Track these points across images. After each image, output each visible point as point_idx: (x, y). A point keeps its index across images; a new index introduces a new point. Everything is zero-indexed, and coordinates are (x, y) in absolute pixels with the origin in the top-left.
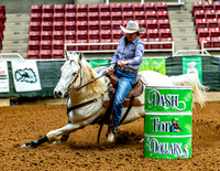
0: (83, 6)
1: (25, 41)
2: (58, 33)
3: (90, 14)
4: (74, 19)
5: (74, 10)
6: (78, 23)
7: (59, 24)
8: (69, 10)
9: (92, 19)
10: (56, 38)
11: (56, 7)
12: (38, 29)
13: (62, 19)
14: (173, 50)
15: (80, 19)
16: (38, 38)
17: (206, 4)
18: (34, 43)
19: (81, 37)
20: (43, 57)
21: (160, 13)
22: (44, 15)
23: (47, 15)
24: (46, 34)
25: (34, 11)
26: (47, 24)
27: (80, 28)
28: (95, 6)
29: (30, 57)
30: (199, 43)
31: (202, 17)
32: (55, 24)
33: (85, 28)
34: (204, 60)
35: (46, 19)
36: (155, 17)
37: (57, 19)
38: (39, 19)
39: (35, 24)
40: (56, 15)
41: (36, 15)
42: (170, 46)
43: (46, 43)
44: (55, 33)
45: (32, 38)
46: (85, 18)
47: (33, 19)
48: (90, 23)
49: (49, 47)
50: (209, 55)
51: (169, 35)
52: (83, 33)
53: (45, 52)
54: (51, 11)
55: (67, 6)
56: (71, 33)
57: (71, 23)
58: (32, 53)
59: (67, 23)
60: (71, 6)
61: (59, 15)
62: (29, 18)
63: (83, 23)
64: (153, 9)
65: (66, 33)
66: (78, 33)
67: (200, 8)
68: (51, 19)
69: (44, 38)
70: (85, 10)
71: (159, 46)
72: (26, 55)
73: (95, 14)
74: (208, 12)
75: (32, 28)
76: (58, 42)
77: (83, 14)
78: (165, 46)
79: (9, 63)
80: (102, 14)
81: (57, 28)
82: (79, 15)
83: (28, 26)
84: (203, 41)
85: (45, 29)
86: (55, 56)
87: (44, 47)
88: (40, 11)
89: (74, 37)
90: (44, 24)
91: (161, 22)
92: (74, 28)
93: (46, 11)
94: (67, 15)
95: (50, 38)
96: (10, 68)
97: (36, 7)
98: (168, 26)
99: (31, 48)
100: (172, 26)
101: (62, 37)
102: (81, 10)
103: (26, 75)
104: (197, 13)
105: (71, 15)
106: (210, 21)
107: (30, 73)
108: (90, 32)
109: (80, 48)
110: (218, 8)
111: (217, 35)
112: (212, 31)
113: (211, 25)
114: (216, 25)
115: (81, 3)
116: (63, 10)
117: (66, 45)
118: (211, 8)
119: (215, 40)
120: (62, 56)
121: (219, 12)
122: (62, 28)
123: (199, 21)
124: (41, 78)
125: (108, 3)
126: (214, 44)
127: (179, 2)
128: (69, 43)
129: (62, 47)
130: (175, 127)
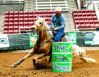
0: (27, 12)
1: (2, 26)
2: (17, 23)
3: (30, 15)
4: (23, 17)
5: (23, 14)
6: (25, 19)
7: (17, 19)
8: (21, 14)
9: (31, 17)
10: (16, 25)
11: (15, 12)
12: (8, 21)
13: (18, 17)
15: (26, 17)
16: (8, 25)
17: (78, 11)
18: (6, 27)
19: (26, 25)
20: (10, 33)
22: (11, 16)
23: (12, 16)
24: (11, 23)
25: (6, 14)
26: (12, 19)
27: (26, 21)
28: (32, 12)
29: (5, 33)
30: (75, 27)
31: (76, 16)
32: (15, 19)
33: (28, 21)
34: (78, 34)
35: (11, 18)
37: (16, 17)
38: (9, 18)
39: (7, 19)
40: (15, 16)
41: (7, 16)
43: (11, 27)
44: (15, 23)
45: (5, 25)
46: (28, 17)
47: (6, 18)
48: (30, 19)
49: (13, 29)
50: (79, 31)
52: (27, 23)
53: (11, 31)
54: (13, 14)
55: (20, 12)
56: (22, 23)
57: (22, 19)
58: (6, 31)
59: (20, 19)
60: (22, 12)
61: (17, 16)
62: (4, 17)
63: (27, 19)
65: (20, 23)
66: (25, 23)
67: (75, 12)
68: (13, 17)
69: (11, 25)
70: (28, 13)
72: (3, 32)
73: (32, 15)
74: (79, 14)
75: (6, 21)
76: (16, 27)
77: (27, 15)
80: (35, 15)
81: (16, 21)
82: (25, 15)
83: (4, 20)
84: (77, 26)
85: (11, 21)
86: (15, 32)
87: (10, 29)
88: (9, 14)
89: (23, 25)
90: (10, 19)
92: (23, 21)
93: (11, 14)
94: (20, 15)
95: (13, 25)
97: (7, 12)
99: (5, 29)
101: (18, 25)
102: (26, 14)
103: (3, 41)
104: (74, 14)
105: (22, 15)
106: (80, 17)
108: (30, 23)
109: (26, 29)
110: (83, 12)
111: (83, 23)
112: (81, 21)
113: (80, 19)
114: (82, 19)
115: (26, 11)
116: (18, 14)
117: (20, 28)
118: (80, 12)
119: (82, 25)
120: (18, 33)
121: (84, 14)
122: (18, 21)
123: (75, 18)
124: (10, 42)
125: (37, 10)
126: (82, 27)
127: (67, 10)
128: (21, 27)
129: (18, 29)
130: (65, 59)
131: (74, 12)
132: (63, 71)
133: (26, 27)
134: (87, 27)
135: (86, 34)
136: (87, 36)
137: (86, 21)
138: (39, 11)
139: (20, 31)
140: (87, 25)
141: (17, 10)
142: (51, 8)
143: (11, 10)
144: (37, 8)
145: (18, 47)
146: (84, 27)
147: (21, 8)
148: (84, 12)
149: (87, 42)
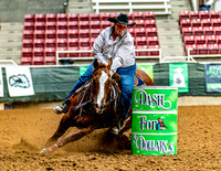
0: (74, 16)
1: (18, 48)
2: (51, 41)
3: (81, 23)
4: (66, 27)
5: (65, 19)
6: (70, 32)
7: (51, 32)
8: (61, 19)
9: (83, 27)
10: (49, 45)
11: (48, 16)
12: (31, 37)
13: (54, 27)
14: (160, 57)
15: (71, 27)
16: (31, 46)
17: (192, 13)
18: (27, 50)
19: (72, 45)
20: (36, 63)
21: (147, 22)
22: (37, 24)
23: (40, 24)
24: (39, 41)
25: (27, 20)
26: (40, 32)
27: (72, 36)
28: (85, 15)
29: (23, 63)
30: (185, 50)
31: (188, 25)
32: (48, 32)
33: (77, 36)
34: (190, 67)
35: (38, 28)
36: (143, 26)
37: (49, 27)
38: (32, 28)
39: (28, 32)
40: (48, 24)
41: (29, 24)
42: (157, 53)
43: (38, 50)
44: (47, 41)
45: (25, 46)
46: (76, 27)
47: (27, 28)
48: (81, 31)
49: (42, 54)
50: (194, 61)
51: (157, 43)
52: (74, 40)
53: (38, 59)
54: (43, 20)
55: (59, 16)
56: (62, 41)
57: (62, 32)
58: (26, 59)
59: (59, 32)
60: (63, 16)
61: (51, 24)
62: (22, 27)
63: (74, 32)
64: (141, 18)
65: (58, 40)
66: (70, 40)
67: (186, 17)
68: (43, 28)
69: (37, 45)
70: (76, 19)
71: (146, 53)
72: (19, 61)
73: (85, 23)
74: (194, 21)
75: (26, 37)
76: (50, 50)
77: (74, 23)
78: (152, 53)
79: (4, 69)
80: (92, 23)
81: (49, 36)
82: (70, 23)
83: (21, 34)
84: (190, 48)
85: (38, 37)
86: (48, 63)
87: (37, 54)
88: (33, 20)
89: (65, 45)
90: (37, 32)
91: (148, 30)
92: (65, 36)
93: (39, 20)
94: (59, 23)
95: (42, 45)
96: (4, 74)
97: (29, 16)
98: (155, 34)
99: (24, 55)
100: (159, 34)
101: (54, 45)
102: (71, 19)
103: (20, 81)
104: (184, 23)
105: (63, 24)
106: (196, 29)
107: (23, 79)
108: (81, 40)
109: (72, 55)
110: (203, 17)
111: (202, 42)
112: (198, 38)
113: (197, 33)
114: (201, 33)
115: (72, 13)
116: (55, 19)
117: (58, 52)
118: (197, 16)
119: (200, 47)
120: (54, 63)
121: (205, 21)
122: (54, 36)
123: (185, 29)
124: (35, 84)
125: (97, 12)
126: (200, 52)
127: (166, 12)
128: (61, 50)
129: (54, 54)
130: (161, 125)
131: (182, 17)
132: (156, 152)
133: (73, 50)
134: (211, 52)
135: (211, 68)
136: (213, 71)
137: (209, 38)
138: (102, 15)
139: (58, 59)
140: (212, 47)
141: (51, 11)
142: (130, 7)
143: (39, 12)
144: (97, 7)
145: (54, 95)
146: (206, 51)
147: (61, 7)
148: (207, 16)
149: (211, 87)
